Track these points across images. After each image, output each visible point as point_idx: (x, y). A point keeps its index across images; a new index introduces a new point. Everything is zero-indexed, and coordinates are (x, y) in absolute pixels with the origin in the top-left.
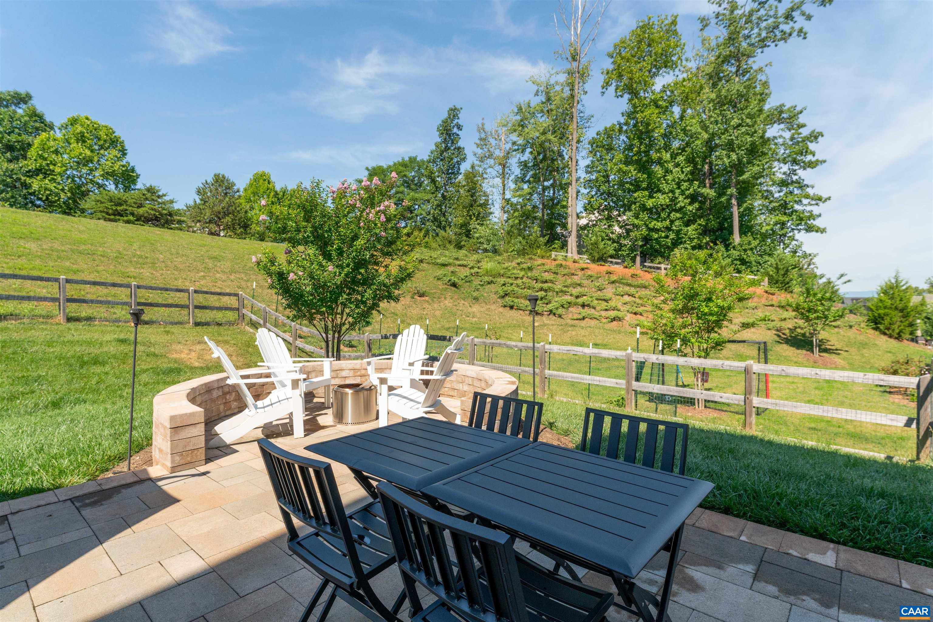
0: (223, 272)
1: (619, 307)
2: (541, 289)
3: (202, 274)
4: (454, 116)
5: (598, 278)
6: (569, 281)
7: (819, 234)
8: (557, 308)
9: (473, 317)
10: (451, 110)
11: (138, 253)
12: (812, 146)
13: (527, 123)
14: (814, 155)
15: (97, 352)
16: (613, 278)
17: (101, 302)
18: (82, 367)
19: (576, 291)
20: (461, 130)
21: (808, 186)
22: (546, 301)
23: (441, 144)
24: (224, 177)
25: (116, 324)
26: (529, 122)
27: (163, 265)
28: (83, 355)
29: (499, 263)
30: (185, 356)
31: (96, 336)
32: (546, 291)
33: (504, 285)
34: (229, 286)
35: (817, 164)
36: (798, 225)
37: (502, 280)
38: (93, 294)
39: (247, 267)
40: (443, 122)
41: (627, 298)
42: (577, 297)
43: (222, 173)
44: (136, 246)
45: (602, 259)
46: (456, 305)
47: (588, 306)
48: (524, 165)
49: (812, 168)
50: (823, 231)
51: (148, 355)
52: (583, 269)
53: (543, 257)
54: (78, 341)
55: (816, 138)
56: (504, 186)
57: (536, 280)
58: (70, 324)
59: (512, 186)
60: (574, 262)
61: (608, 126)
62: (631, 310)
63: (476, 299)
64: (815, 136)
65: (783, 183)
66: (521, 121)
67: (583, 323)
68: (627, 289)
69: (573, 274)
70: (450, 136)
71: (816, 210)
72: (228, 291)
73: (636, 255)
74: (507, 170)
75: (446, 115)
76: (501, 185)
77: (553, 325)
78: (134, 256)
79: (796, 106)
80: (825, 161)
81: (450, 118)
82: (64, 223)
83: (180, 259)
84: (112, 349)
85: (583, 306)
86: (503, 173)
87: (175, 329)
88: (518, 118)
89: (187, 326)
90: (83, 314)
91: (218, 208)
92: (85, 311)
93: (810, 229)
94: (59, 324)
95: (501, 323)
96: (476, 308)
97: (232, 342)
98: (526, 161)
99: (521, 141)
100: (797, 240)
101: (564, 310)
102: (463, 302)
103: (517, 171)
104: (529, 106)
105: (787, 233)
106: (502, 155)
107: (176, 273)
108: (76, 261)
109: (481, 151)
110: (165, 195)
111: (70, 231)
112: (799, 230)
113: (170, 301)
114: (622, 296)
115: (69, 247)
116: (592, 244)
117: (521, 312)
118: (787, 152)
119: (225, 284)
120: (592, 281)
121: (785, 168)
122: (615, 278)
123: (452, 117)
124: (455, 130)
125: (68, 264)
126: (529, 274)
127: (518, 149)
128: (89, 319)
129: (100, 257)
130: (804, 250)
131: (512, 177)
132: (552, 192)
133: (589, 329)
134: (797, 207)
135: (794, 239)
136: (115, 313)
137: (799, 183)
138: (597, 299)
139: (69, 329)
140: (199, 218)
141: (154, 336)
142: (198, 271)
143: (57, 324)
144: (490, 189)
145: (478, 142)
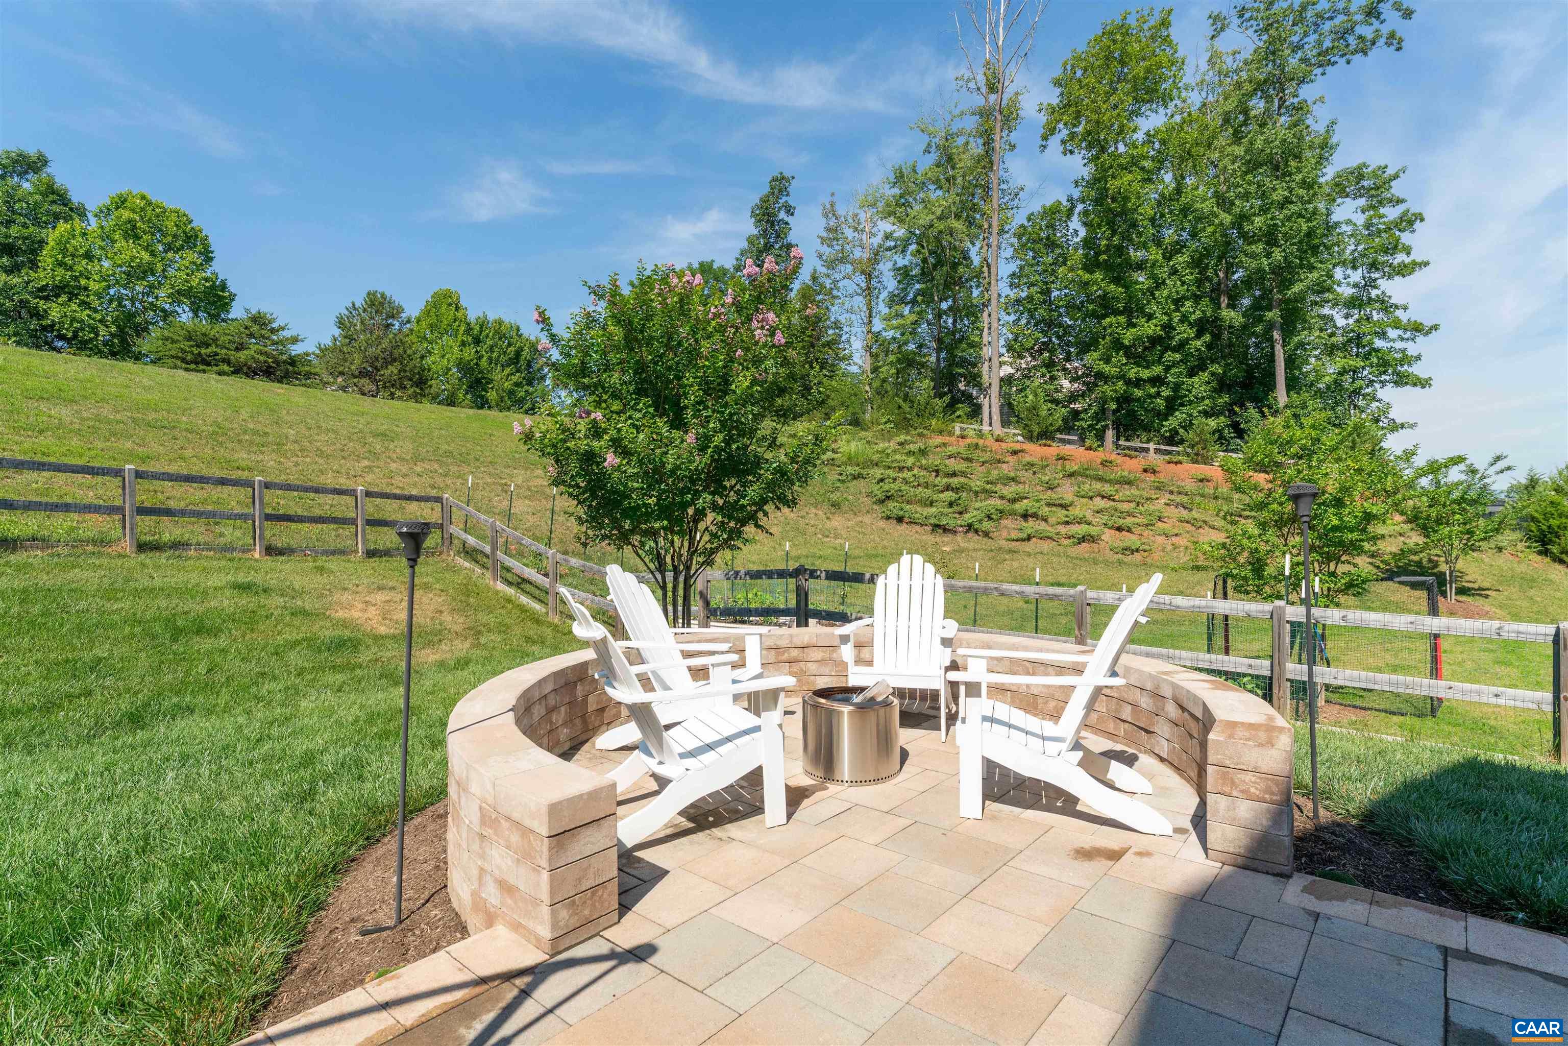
0: (402, 459)
1: (1089, 515)
2: (948, 488)
3: (366, 463)
4: (780, 191)
5: (1044, 467)
6: (995, 473)
7: (1418, 388)
8: (980, 521)
9: (836, 537)
10: (775, 179)
11: (251, 426)
12: (1406, 238)
13: (911, 200)
14: (1408, 254)
15: (201, 609)
16: (1072, 467)
17: (198, 514)
18: (174, 640)
19: (1009, 491)
20: (792, 214)
21: (1397, 307)
22: (959, 509)
23: (758, 238)
24: (383, 296)
25: (228, 555)
26: (915, 199)
27: (297, 447)
28: (174, 615)
29: (868, 442)
30: (360, 614)
31: (194, 578)
32: (956, 490)
33: (882, 480)
34: (415, 485)
35: (1413, 270)
36: (1380, 374)
37: (878, 472)
38: (179, 500)
39: (441, 452)
40: (761, 200)
41: (1100, 503)
42: (1014, 501)
43: (380, 290)
44: (244, 414)
45: (1046, 435)
46: (803, 517)
47: (1035, 516)
48: (904, 273)
49: (1404, 276)
50: (1424, 383)
51: (292, 614)
52: (1015, 453)
53: (941, 432)
54: (162, 589)
55: (1411, 223)
56: (870, 310)
57: (937, 472)
58: (143, 556)
59: (885, 310)
60: (997, 440)
61: (1048, 204)
62: (1110, 523)
63: (835, 505)
64: (1409, 221)
65: (1353, 303)
66: (901, 196)
67: (1028, 547)
68: (1098, 486)
69: (999, 461)
70: (773, 224)
71: (1412, 349)
72: (414, 492)
73: (1105, 427)
74: (874, 283)
75: (766, 190)
76: (865, 309)
77: (975, 550)
78: (245, 432)
79: (1386, 167)
80: (1426, 264)
81: (773, 193)
82: (115, 374)
83: (323, 437)
84: (227, 602)
85: (1025, 516)
86: (868, 288)
87: (333, 564)
88: (896, 191)
89: (353, 558)
90: (166, 537)
91: (372, 351)
92: (169, 530)
93: (1401, 380)
94: (124, 557)
95: (884, 547)
96: (837, 522)
97: (438, 586)
98: (906, 266)
99: (900, 232)
100: (1379, 401)
101: (991, 523)
102: (814, 511)
103: (891, 283)
104: (914, 171)
105: (1361, 388)
106: (866, 256)
107: (321, 461)
108: (143, 439)
109: (829, 250)
110: (283, 329)
111: (127, 387)
112: (1383, 383)
113: (317, 512)
114: (1091, 498)
115: (129, 414)
116: (1028, 409)
117: (917, 528)
118: (1360, 248)
119: (407, 480)
120: (1034, 473)
121: (1356, 276)
122: (1076, 468)
123: (776, 191)
124: (782, 215)
125: (129, 445)
126: (924, 462)
127: (895, 247)
128: (176, 545)
129: (184, 434)
130: (1391, 416)
131: (884, 295)
132: (950, 321)
133: (1040, 557)
134: (1379, 343)
135: (1374, 399)
136: (221, 535)
137: (1383, 302)
138: (1049, 505)
139: (144, 565)
140: (341, 369)
141: (298, 578)
142: (359, 458)
143: (120, 556)
144: (848, 316)
145: (825, 234)
